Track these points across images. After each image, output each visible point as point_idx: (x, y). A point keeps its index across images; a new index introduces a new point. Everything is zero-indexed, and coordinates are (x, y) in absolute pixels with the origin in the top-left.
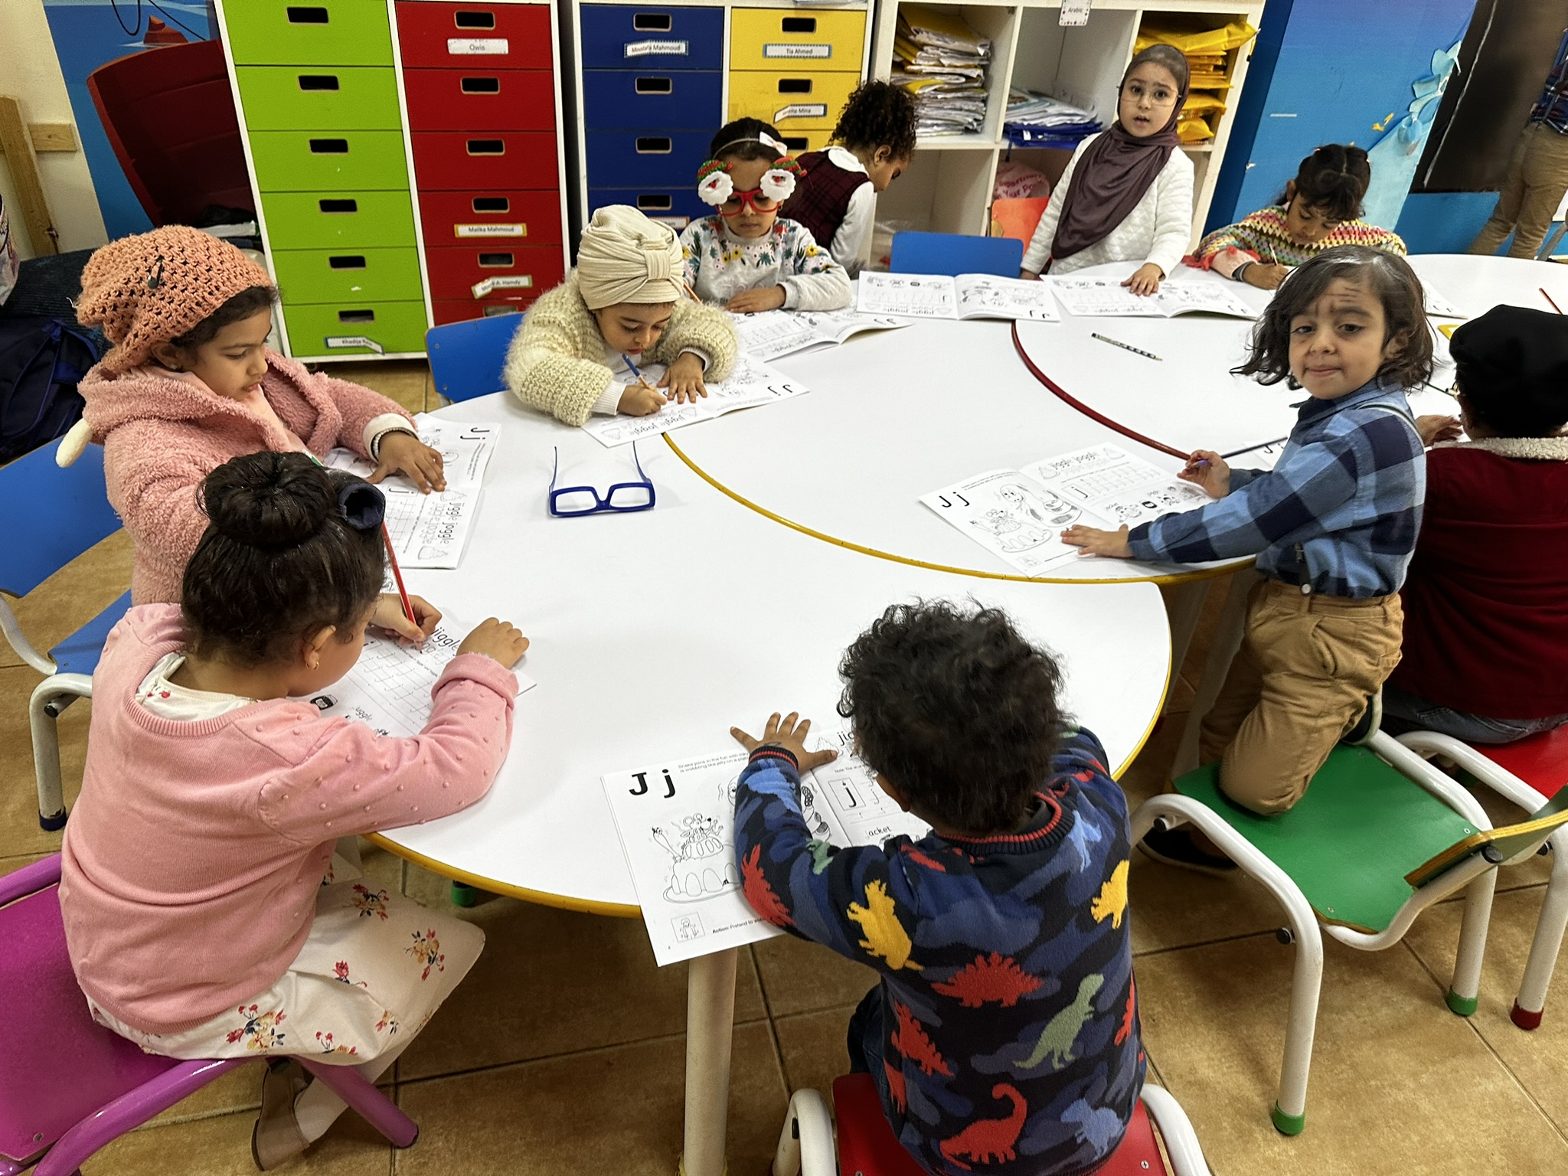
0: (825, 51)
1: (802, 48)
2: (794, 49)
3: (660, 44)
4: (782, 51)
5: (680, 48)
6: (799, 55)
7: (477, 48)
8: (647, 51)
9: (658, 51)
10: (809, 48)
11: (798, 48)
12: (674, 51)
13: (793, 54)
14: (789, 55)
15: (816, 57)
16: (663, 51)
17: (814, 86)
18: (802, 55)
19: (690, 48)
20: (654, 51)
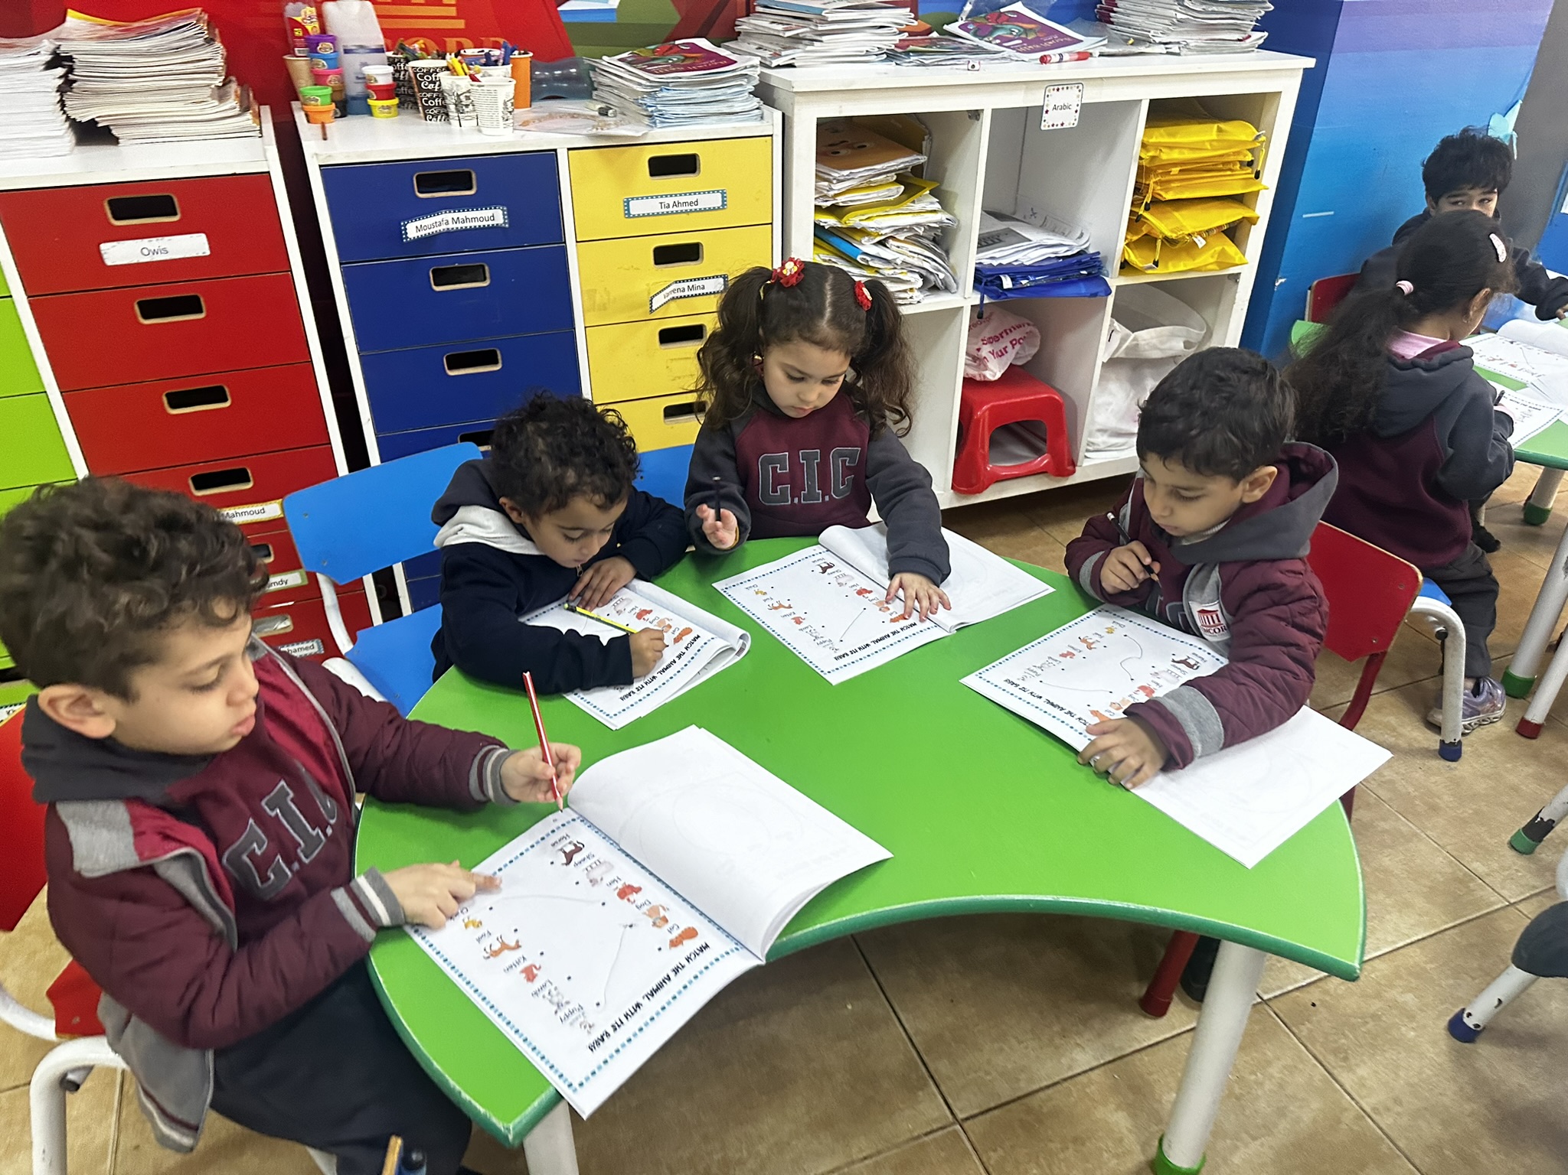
0: (715, 200)
1: (682, 199)
2: (670, 201)
3: (462, 215)
4: (654, 206)
5: (495, 216)
6: (679, 209)
7: (155, 252)
8: (443, 227)
9: (459, 226)
10: (693, 198)
11: (676, 199)
12: (486, 223)
13: (670, 210)
14: (665, 210)
15: (705, 210)
16: (468, 225)
17: (706, 252)
18: (684, 208)
19: (510, 215)
20: (452, 226)
